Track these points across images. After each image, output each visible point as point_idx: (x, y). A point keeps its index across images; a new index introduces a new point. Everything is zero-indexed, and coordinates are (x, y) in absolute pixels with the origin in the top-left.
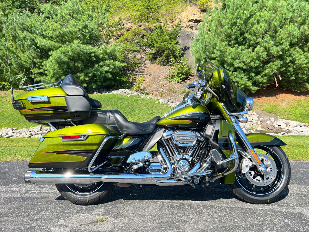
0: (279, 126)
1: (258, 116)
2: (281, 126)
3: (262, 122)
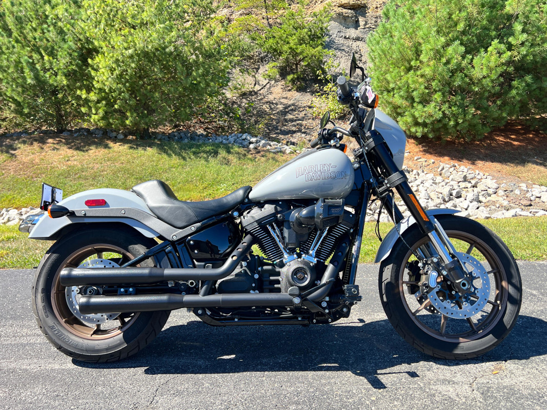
0: (537, 197)
1: (495, 181)
2: (542, 199)
3: (506, 192)
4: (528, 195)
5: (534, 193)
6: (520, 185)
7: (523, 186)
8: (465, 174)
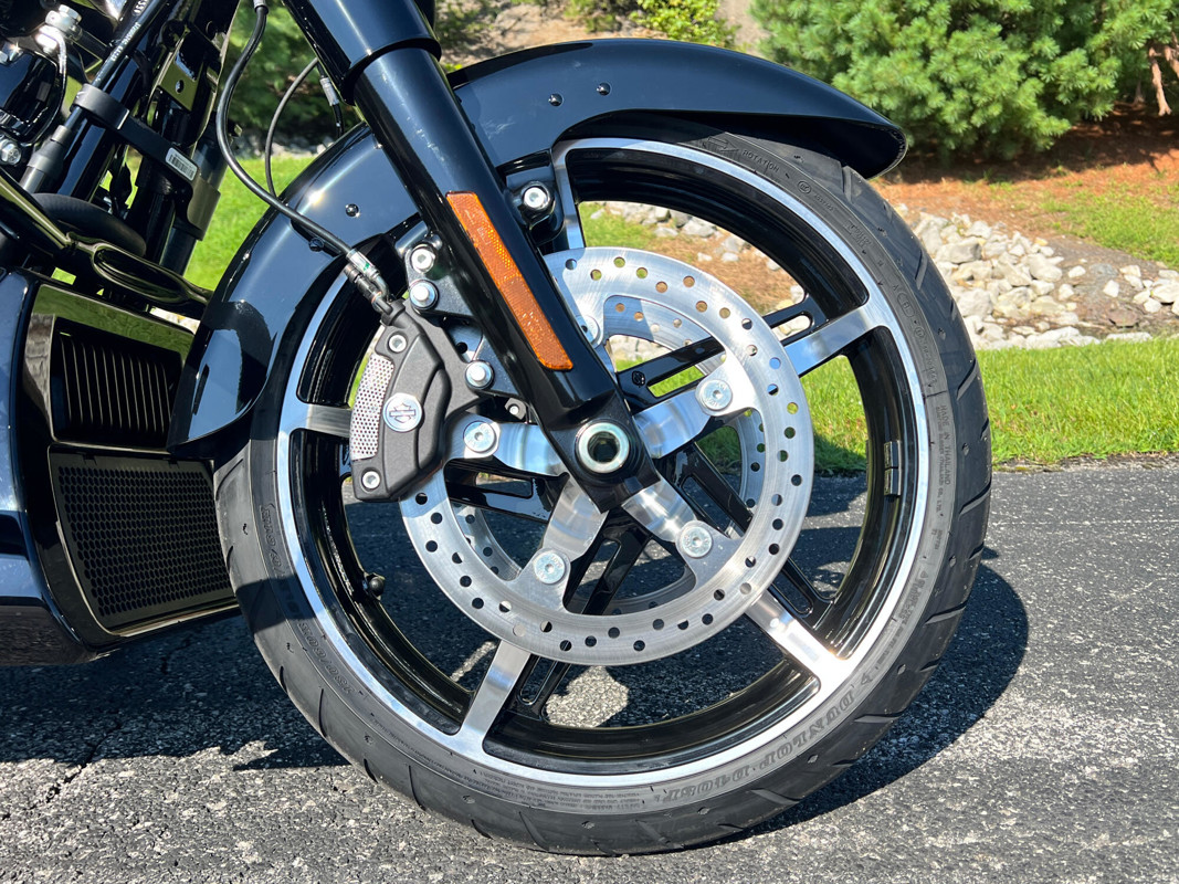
0: (1164, 304)
1: (1059, 259)
2: (1174, 308)
3: (1078, 290)
4: (1138, 299)
5: (1156, 292)
6: (1123, 270)
7: (1133, 273)
8: (981, 241)
